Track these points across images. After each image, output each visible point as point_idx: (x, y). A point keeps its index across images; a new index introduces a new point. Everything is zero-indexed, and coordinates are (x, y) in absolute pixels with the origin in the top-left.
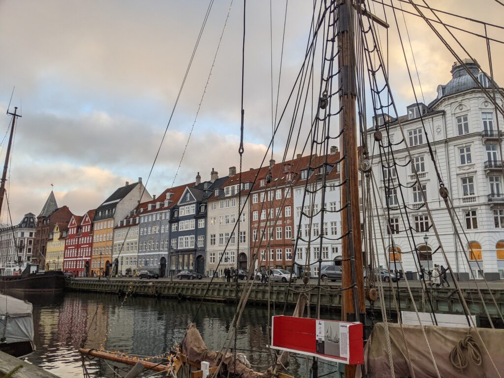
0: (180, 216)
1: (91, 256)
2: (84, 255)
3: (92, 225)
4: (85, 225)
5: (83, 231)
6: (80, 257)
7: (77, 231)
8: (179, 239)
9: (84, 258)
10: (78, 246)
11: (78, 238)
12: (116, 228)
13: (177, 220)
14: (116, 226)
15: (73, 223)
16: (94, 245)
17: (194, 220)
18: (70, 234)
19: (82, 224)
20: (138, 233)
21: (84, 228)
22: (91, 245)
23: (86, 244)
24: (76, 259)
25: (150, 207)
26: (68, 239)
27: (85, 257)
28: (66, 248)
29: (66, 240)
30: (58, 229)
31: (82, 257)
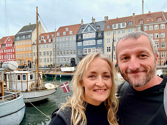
0: (84, 38)
2: (9, 58)
3: (14, 43)
4: (8, 44)
6: (6, 59)
7: (2, 47)
8: (84, 50)
9: (9, 60)
10: (4, 54)
11: (3, 50)
12: (34, 44)
13: (82, 40)
14: (33, 43)
16: (17, 53)
17: (95, 40)
19: (5, 43)
20: (52, 47)
21: (7, 45)
22: (14, 53)
23: (10, 53)
24: (3, 60)
25: (58, 34)
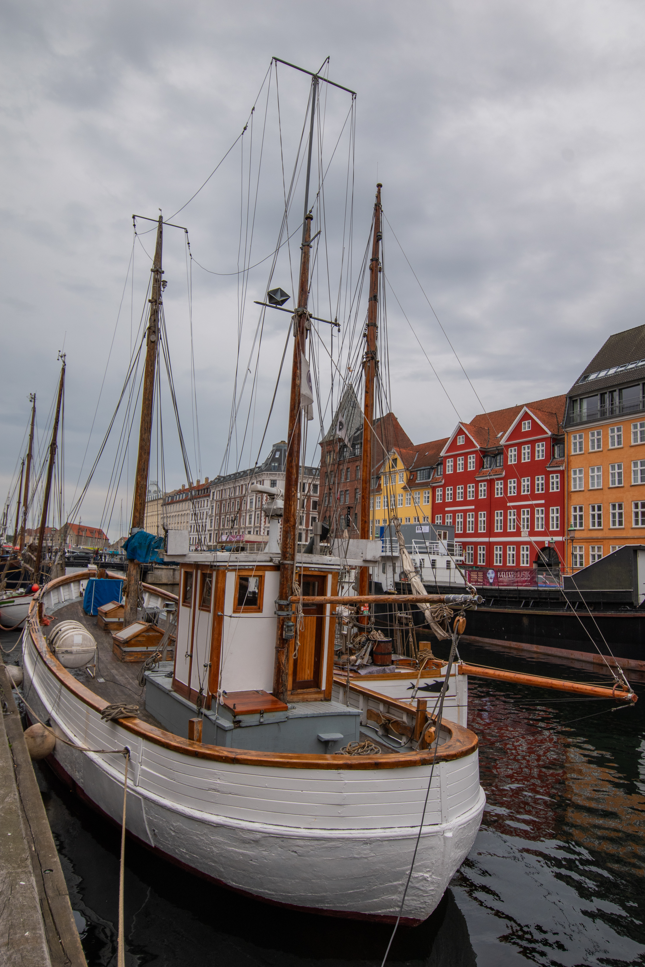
1: (561, 533)
2: (525, 530)
3: (557, 440)
5: (512, 461)
6: (507, 534)
7: (480, 464)
9: (525, 538)
10: (491, 505)
11: (491, 483)
15: (461, 441)
18: (449, 471)
19: (502, 442)
21: (513, 453)
22: (557, 499)
23: (533, 496)
24: (486, 540)
26: (444, 486)
27: (532, 533)
28: (437, 509)
29: (434, 489)
30: (399, 462)
31: (518, 533)
